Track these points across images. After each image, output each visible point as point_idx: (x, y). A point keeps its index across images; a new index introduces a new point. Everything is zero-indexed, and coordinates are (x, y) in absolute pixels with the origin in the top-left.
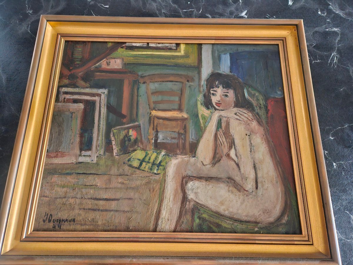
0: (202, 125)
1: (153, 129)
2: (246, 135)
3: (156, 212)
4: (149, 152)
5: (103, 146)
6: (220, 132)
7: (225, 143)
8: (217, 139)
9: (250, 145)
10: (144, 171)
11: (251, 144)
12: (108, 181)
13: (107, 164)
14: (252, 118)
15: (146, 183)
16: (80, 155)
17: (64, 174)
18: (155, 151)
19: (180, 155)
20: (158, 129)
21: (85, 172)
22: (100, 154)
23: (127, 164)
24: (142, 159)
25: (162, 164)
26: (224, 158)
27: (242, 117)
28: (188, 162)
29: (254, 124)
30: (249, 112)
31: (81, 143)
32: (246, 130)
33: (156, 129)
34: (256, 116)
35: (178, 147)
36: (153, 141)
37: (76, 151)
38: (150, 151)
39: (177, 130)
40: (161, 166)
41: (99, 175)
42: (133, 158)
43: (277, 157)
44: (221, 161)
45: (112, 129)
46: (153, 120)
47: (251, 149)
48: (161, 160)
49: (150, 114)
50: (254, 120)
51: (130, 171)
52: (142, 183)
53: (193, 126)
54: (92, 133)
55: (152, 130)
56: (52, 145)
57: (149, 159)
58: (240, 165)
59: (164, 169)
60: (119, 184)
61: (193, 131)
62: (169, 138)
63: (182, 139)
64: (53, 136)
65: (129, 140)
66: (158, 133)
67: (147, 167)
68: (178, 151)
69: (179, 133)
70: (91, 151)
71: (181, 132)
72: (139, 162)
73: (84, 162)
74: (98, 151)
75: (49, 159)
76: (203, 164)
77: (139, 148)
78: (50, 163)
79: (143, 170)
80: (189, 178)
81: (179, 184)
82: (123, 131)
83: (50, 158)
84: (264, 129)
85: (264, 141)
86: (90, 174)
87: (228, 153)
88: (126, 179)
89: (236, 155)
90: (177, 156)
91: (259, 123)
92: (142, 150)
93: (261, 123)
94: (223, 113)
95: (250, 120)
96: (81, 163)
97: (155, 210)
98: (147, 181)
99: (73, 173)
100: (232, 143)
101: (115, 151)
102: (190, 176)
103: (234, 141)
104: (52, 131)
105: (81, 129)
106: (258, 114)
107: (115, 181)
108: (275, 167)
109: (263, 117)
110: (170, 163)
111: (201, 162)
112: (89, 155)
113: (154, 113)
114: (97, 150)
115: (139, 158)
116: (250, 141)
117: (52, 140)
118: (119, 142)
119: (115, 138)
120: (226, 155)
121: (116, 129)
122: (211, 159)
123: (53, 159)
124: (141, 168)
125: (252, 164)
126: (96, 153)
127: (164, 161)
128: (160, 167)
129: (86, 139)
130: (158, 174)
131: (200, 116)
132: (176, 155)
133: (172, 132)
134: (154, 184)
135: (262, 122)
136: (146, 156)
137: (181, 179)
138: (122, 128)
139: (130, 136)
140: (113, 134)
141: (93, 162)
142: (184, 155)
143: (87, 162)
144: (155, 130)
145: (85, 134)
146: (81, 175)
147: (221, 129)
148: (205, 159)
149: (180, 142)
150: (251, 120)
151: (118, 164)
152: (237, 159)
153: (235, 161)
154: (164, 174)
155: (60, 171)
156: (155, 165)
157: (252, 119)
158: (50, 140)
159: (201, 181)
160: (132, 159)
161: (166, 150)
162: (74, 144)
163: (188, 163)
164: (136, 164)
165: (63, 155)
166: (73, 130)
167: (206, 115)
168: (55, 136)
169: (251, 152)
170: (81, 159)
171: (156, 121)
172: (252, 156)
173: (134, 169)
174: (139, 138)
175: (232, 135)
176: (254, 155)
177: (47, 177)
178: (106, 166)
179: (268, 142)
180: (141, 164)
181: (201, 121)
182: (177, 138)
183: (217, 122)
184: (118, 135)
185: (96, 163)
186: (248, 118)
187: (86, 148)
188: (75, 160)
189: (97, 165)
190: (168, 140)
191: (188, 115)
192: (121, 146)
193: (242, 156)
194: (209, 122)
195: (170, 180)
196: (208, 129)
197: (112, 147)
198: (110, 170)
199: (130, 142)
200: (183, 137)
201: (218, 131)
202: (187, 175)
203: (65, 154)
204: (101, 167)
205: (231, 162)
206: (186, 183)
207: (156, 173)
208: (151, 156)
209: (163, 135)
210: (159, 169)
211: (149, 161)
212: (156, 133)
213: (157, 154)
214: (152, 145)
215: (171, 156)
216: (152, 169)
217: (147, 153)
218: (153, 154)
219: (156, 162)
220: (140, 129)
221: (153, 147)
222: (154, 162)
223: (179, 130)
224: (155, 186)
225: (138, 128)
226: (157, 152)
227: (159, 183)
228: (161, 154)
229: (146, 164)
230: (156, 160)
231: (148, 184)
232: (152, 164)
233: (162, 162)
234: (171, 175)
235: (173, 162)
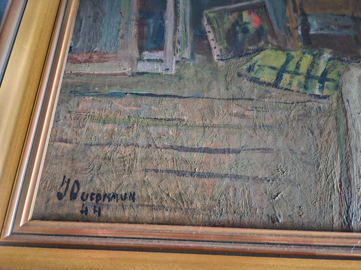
1: (295, 11)
3: (340, 181)
4: (293, 53)
5: (189, 43)
10: (289, 90)
12: (206, 110)
13: (200, 76)
15: (299, 115)
16: (140, 59)
17: (106, 95)
18: (307, 51)
20: (305, 9)
21: (152, 91)
22: (183, 58)
23: (246, 76)
24: (279, 67)
25: (329, 76)
31: (141, 36)
33: (302, 9)
36: (300, 32)
37: (130, 51)
38: (295, 50)
39: (348, 12)
40: (328, 80)
41: (184, 98)
42: (259, 66)
45: (205, 11)
48: (325, 69)
51: (256, 91)
52: (289, 115)
54: (163, 19)
55: (292, 12)
56: (81, 39)
57: (298, 67)
59: (338, 87)
60: (233, 118)
62: (334, 27)
64: (83, 22)
65: (245, 31)
66: (308, 18)
67: (295, 83)
69: (354, 18)
70: (162, 52)
71: (358, 16)
72: (275, 72)
73: (148, 72)
74: (177, 51)
75: (73, 65)
77: (270, 45)
78: (75, 72)
79: (286, 89)
82: (228, 15)
83: (75, 64)
86: (165, 96)
88: (249, 108)
92: (276, 50)
96: (143, 73)
97: (338, 178)
99: (127, 94)
101: (216, 53)
104: (81, 14)
105: (140, 11)
107: (223, 112)
112: (158, 58)
114: (175, 50)
115: (274, 65)
117: (80, 30)
118: (223, 35)
119: (213, 28)
121: (214, 12)
123: (83, 65)
124: (281, 85)
126: (175, 55)
127: (332, 71)
128: (326, 83)
129: (150, 30)
130: (325, 97)
132: (357, 58)
133: (338, 15)
134: (319, 119)
136: (287, 62)
138: (225, 10)
139: (246, 23)
140: (208, 20)
141: (169, 73)
143: (156, 71)
144: (299, 12)
145: (148, 20)
146: (143, 98)
151: (226, 75)
154: (338, 97)
155: (96, 89)
156: (312, 78)
158: (77, 31)
160: (256, 67)
161: (333, 49)
162: (125, 37)
164: (268, 76)
165: (103, 59)
166: (123, 13)
168: (86, 24)
170: (141, 67)
173: (264, 87)
174: (266, 27)
177: (69, 100)
178: (200, 80)
180: (279, 77)
182: (352, 26)
184: (219, 22)
185: (176, 75)
187: (152, 45)
188: (130, 69)
189: (177, 78)
190: (333, 29)
192: (227, 42)
195: (359, 110)
197: (209, 44)
198: (209, 88)
199: (248, 35)
203: (107, 56)
204: (187, 83)
207: (320, 94)
208: (301, 61)
209: (320, 21)
210: (325, 86)
211: (296, 70)
212: (302, 18)
213: (313, 57)
214: (297, 39)
215: (346, 61)
216: (308, 87)
217: (291, 55)
218: (303, 57)
219: (315, 72)
220: (266, 11)
221: (301, 43)
222: (310, 73)
223: (353, 12)
224: (324, 122)
225: (260, 8)
226: (313, 53)
227: (331, 117)
228: (322, 57)
229: (291, 76)
230: (314, 69)
231: (305, 119)
232: (304, 76)
233: (330, 73)
234: (357, 100)
235: (354, 73)
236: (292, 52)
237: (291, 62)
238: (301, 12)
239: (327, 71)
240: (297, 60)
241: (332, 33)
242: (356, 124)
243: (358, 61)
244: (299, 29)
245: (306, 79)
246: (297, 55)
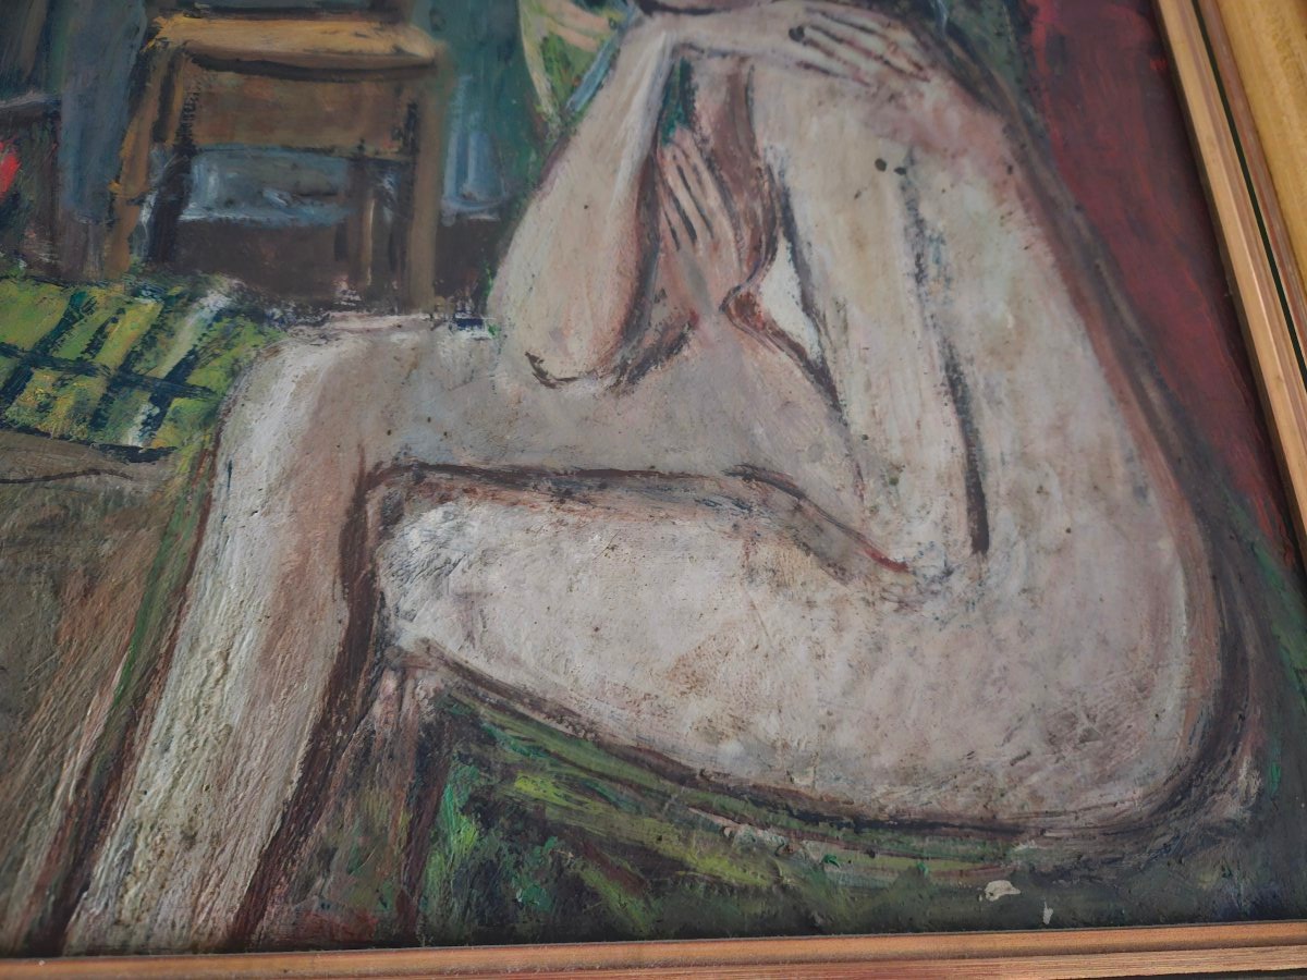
0: (546, 107)
1: (158, 135)
2: (881, 165)
3: (86, 770)
4: (96, 293)
6: (679, 154)
7: (723, 224)
8: (654, 193)
9: (914, 230)
10: (36, 432)
11: (920, 223)
14: (917, 56)
15: (31, 527)
18: (150, 283)
19: (358, 307)
20: (195, 130)
24: (28, 347)
25: (196, 378)
26: (712, 326)
27: (843, 51)
28: (419, 359)
29: (935, 95)
30: (893, 22)
32: (880, 136)
33: (184, 131)
34: (941, 44)
35: (341, 250)
36: (145, 215)
38: (106, 283)
39: (345, 140)
40: (189, 391)
43: (1124, 308)
44: (686, 352)
46: (162, 72)
47: (919, 257)
48: (191, 353)
49: (151, 33)
50: (930, 73)
53: (477, 114)
55: (146, 137)
57: (95, 346)
58: (836, 377)
59: (213, 419)
61: (472, 142)
62: (273, 195)
63: (382, 197)
66: (195, 160)
67: (64, 405)
68: (344, 286)
69: (358, 161)
71: (377, 153)
72: (6, 366)
76: (541, 374)
77: (22, 265)
79: (26, 429)
80: (419, 479)
81: (327, 533)
84: (1010, 130)
85: (1013, 204)
87: (743, 291)
89: (807, 306)
90: (334, 319)
91: (973, 86)
92: (39, 281)
93: (983, 90)
94: (699, 30)
95: (900, 72)
97: (81, 758)
98: (45, 514)
100: (771, 224)
102: (424, 466)
103: (787, 208)
106: (955, 32)
108: (1111, 379)
109: (999, 50)
110: (265, 368)
111: (526, 363)
113: (179, 29)
116: (912, 206)
120: (724, 307)
122: (612, 338)
124: (10, 412)
125: (933, 367)
127: (215, 356)
128: (177, 402)
130: (152, 456)
131: (530, 47)
132: (317, 310)
133: (308, 150)
134: (101, 539)
135: (990, 80)
136: (66, 324)
137: (348, 489)
142: (392, 312)
144: (171, 141)
147: (693, 130)
148: (557, 335)
149: (361, 218)
150: (909, 68)
152: (812, 330)
153: (797, 350)
154: (201, 453)
156: (133, 385)
157: (920, 68)
159: (514, 504)
161: (242, 277)
163: (415, 365)
167: (574, 38)
169: (920, 277)
171: (189, 82)
172: (932, 308)
174: (29, 197)
175: (769, 169)
176: (947, 301)
179: (1045, 210)
180: (14, 384)
181: (541, 81)
182: (342, 191)
183: (659, 88)
186: (889, 57)
190: (270, 204)
191: (441, 44)
193: (854, 313)
194: (600, 86)
195: (255, 501)
196: (588, 131)
200: (387, 183)
201: (667, 140)
202: (403, 461)
205: (763, 352)
206: (392, 517)
207: (140, 445)
208: (115, 321)
209: (231, 175)
210: (169, 414)
211: (87, 356)
212: (175, 162)
213: (165, 307)
214: (130, 239)
215: (276, 320)
216: (107, 419)
217: (86, 300)
218: (127, 307)
219: (152, 364)
220: (54, 133)
221: (139, 255)
222: (134, 366)
223: (363, 141)
224: (114, 549)
225: (35, 126)
226: (169, 294)
227: (149, 529)
228: (195, 306)
229: (59, 379)
230: (154, 349)
231: (51, 537)
232: (108, 379)
233: (203, 366)
234: (265, 463)
235: (288, 362)
236: (95, 288)
237: (77, 329)
238: (176, 140)
239: (197, 358)
240: (102, 320)
241: (260, 216)
242: (227, 552)
243: (319, 319)
244: (145, 205)
245: (109, 389)
246: (108, 298)
